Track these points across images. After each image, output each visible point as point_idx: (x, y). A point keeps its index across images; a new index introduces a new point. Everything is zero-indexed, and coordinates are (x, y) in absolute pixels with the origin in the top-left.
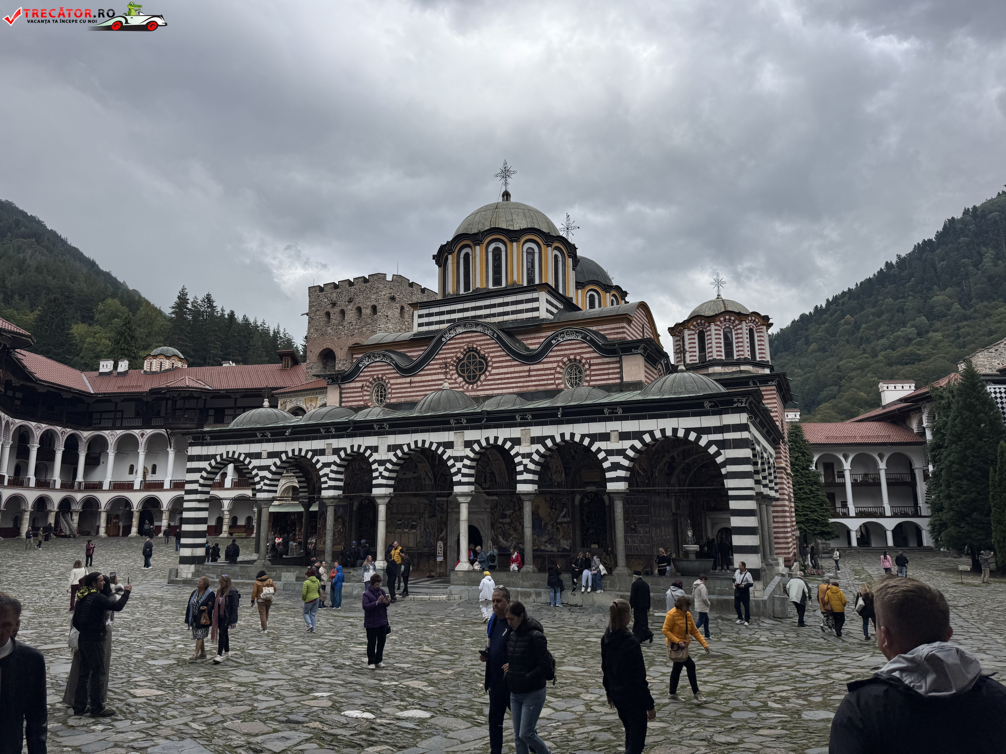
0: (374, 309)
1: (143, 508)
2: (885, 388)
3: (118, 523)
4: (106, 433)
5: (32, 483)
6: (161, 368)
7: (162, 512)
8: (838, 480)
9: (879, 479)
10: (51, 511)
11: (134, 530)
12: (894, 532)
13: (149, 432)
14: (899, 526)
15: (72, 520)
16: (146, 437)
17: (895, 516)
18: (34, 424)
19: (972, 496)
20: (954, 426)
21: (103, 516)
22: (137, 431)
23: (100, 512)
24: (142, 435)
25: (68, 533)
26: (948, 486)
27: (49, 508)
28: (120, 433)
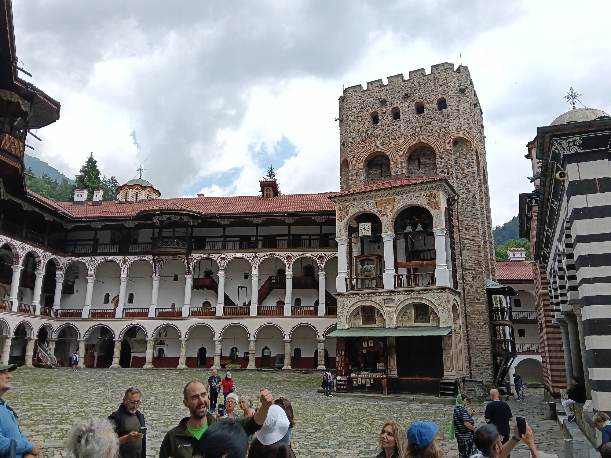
0: (442, 104)
4: (85, 259)
5: (15, 308)
6: (136, 198)
7: (146, 342)
10: (31, 339)
11: (116, 361)
13: (132, 258)
16: (128, 264)
18: (19, 243)
21: (82, 346)
22: (119, 257)
23: (78, 342)
24: (124, 262)
27: (29, 335)
28: (100, 259)
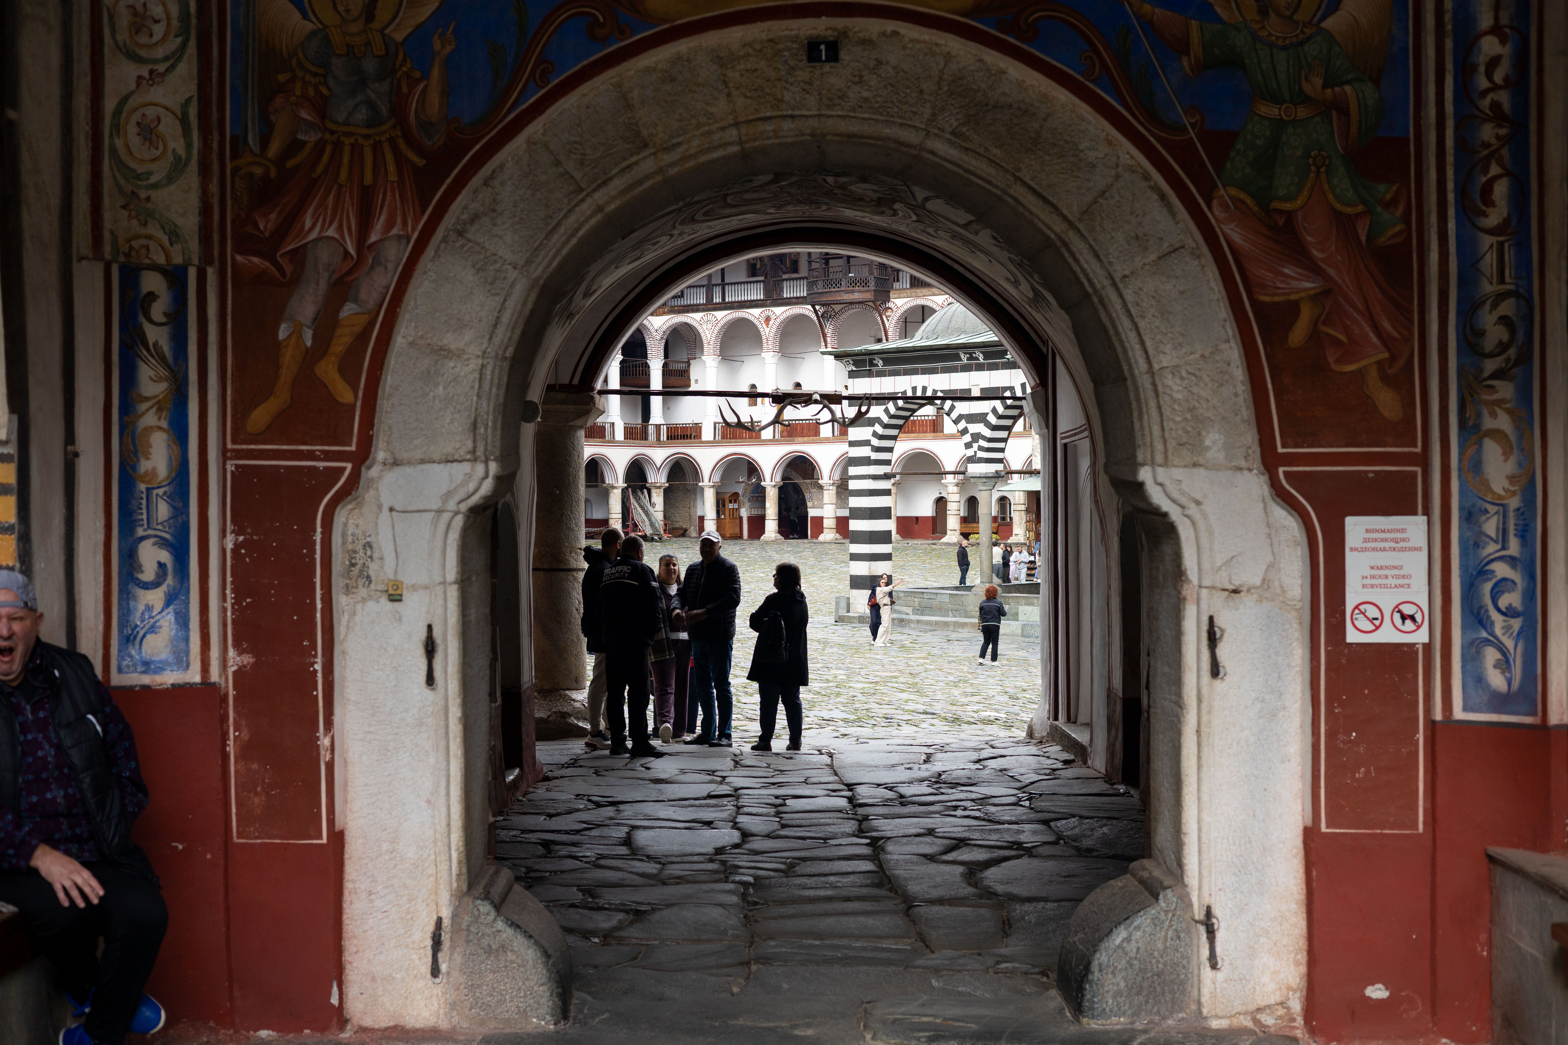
1: (784, 478)
3: (738, 510)
4: (694, 318)
7: (821, 487)
10: (613, 487)
11: (771, 526)
13: (780, 312)
15: (653, 505)
16: (774, 324)
21: (710, 496)
22: (756, 312)
23: (702, 489)
24: (768, 319)
25: (649, 531)
27: (609, 480)
28: (722, 317)
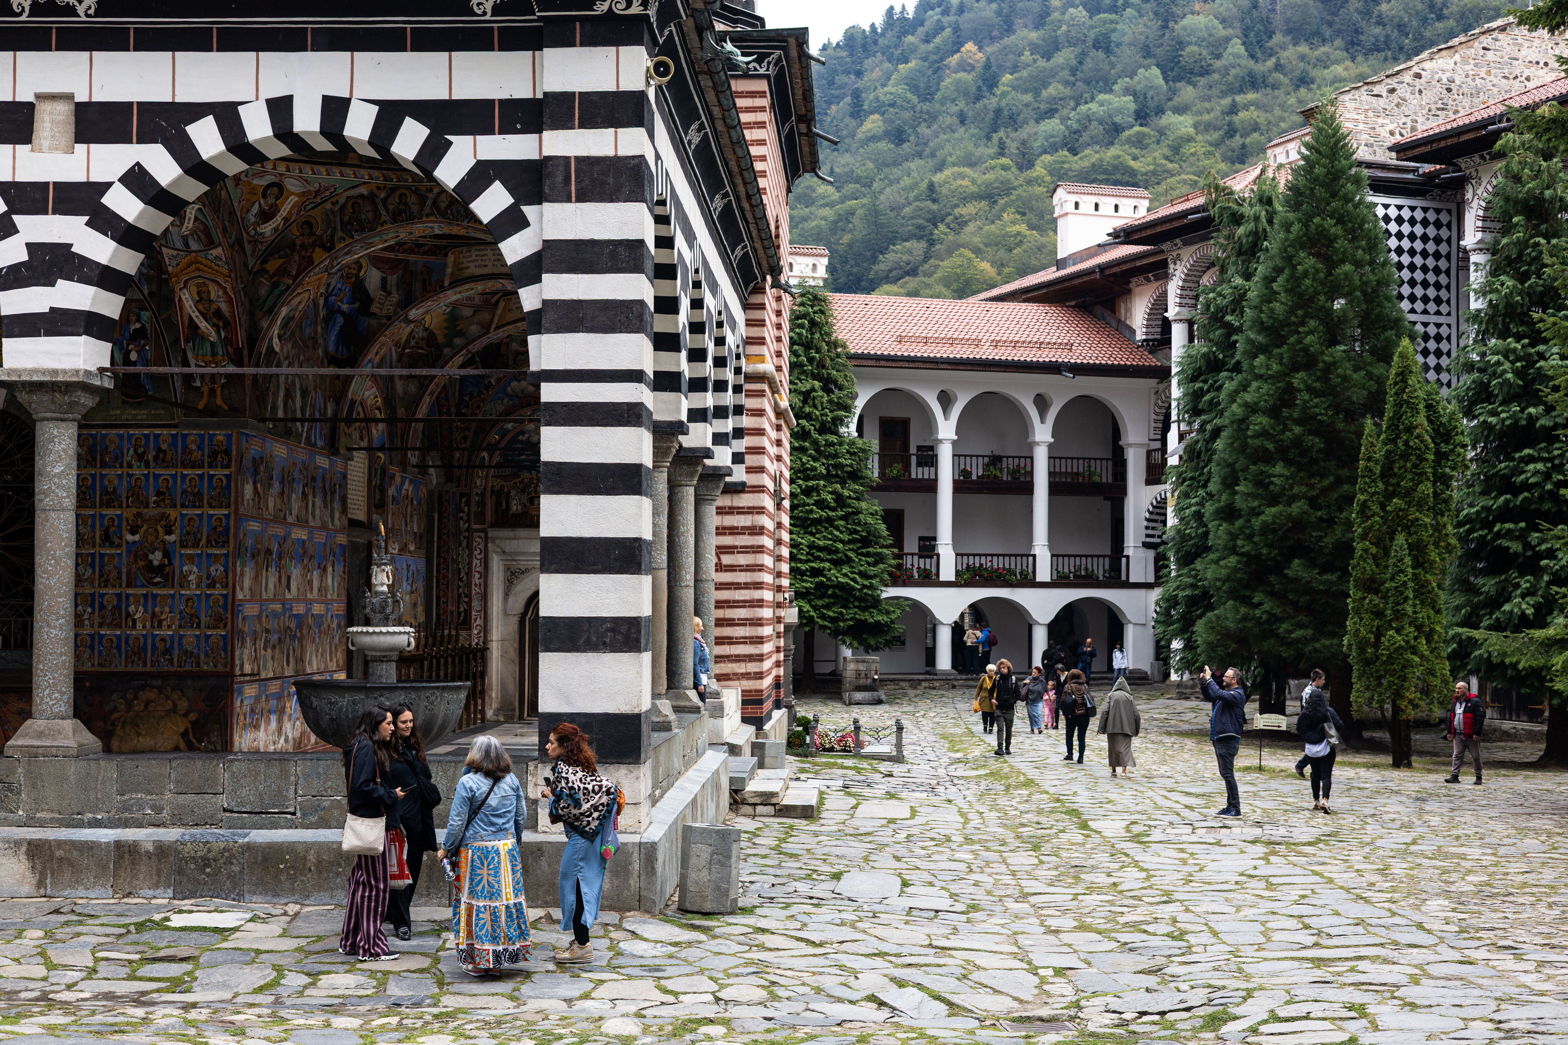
2: (1070, 207)
8: (917, 472)
9: (1031, 473)
12: (1053, 628)
14: (1068, 612)
17: (1060, 581)
19: (1296, 508)
20: (1269, 296)
26: (1230, 482)
